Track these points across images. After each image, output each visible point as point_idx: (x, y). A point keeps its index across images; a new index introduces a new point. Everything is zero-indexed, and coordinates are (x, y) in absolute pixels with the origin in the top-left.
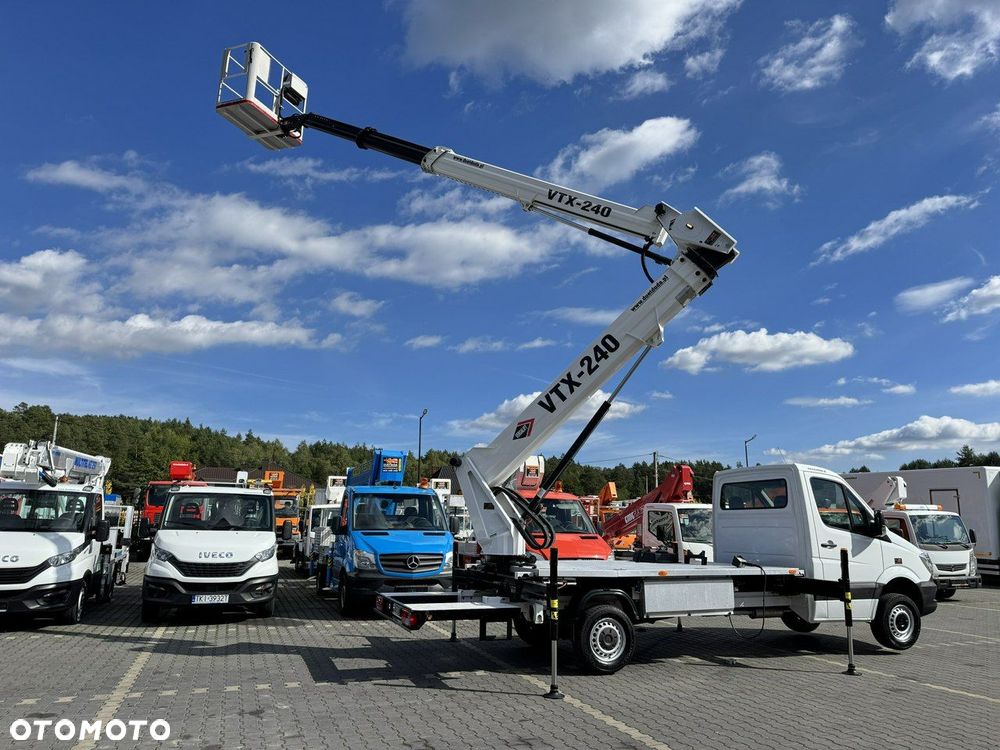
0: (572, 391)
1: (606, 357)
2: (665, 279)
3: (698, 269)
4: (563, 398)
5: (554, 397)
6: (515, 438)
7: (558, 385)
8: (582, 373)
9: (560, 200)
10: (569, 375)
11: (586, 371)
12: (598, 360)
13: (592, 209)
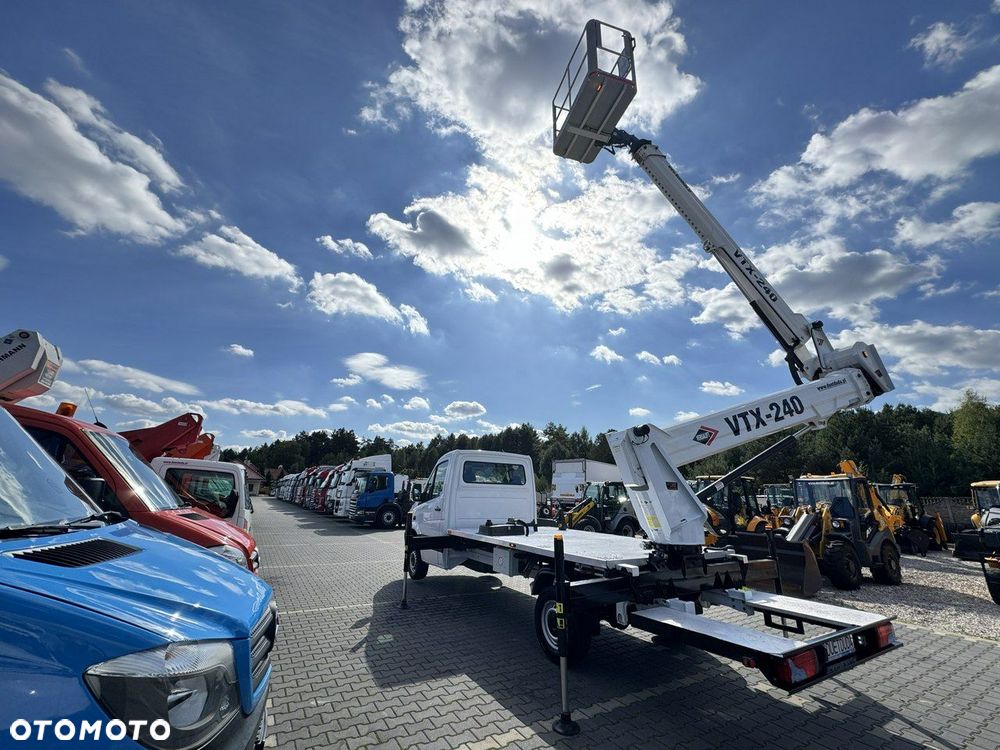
0: (758, 426)
1: (792, 415)
2: (844, 381)
3: (870, 391)
4: (749, 428)
5: (741, 421)
6: (695, 439)
7: (746, 413)
8: (769, 416)
9: (743, 263)
10: (758, 409)
11: (774, 416)
12: (786, 413)
13: (765, 288)
